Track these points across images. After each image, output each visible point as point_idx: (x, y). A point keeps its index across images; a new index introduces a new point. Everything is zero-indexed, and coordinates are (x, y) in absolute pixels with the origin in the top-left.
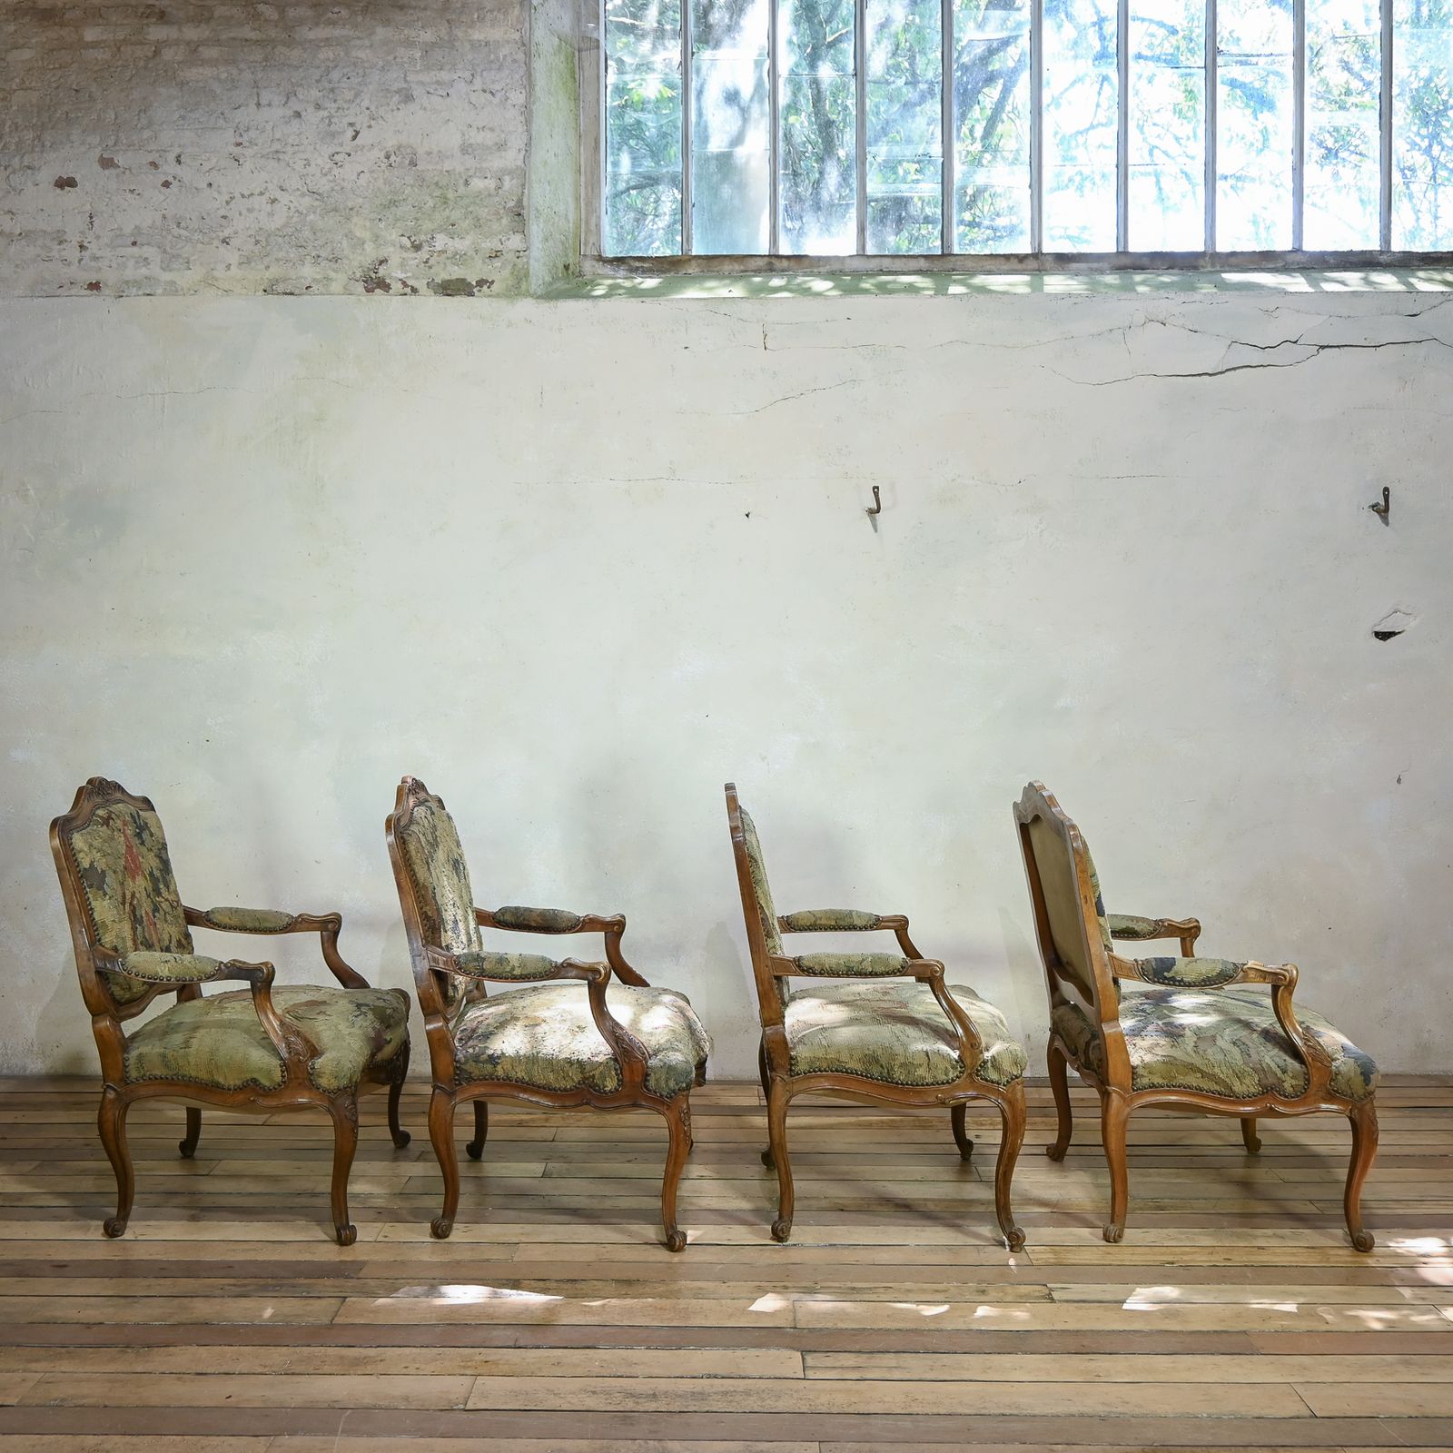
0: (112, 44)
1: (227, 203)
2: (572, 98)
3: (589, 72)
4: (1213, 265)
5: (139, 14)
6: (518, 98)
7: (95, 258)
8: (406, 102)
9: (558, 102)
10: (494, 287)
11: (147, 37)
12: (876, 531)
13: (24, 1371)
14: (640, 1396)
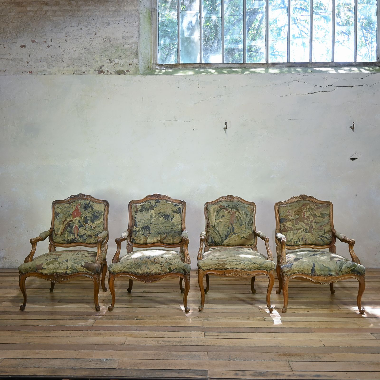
0: (34, 11)
1: (64, 51)
2: (150, 24)
3: (154, 17)
4: (311, 66)
5: (41, 4)
6: (136, 24)
7: (31, 65)
8: (108, 26)
9: (146, 25)
10: (130, 72)
11: (43, 9)
12: (226, 133)
13: (20, 336)
14: (166, 342)
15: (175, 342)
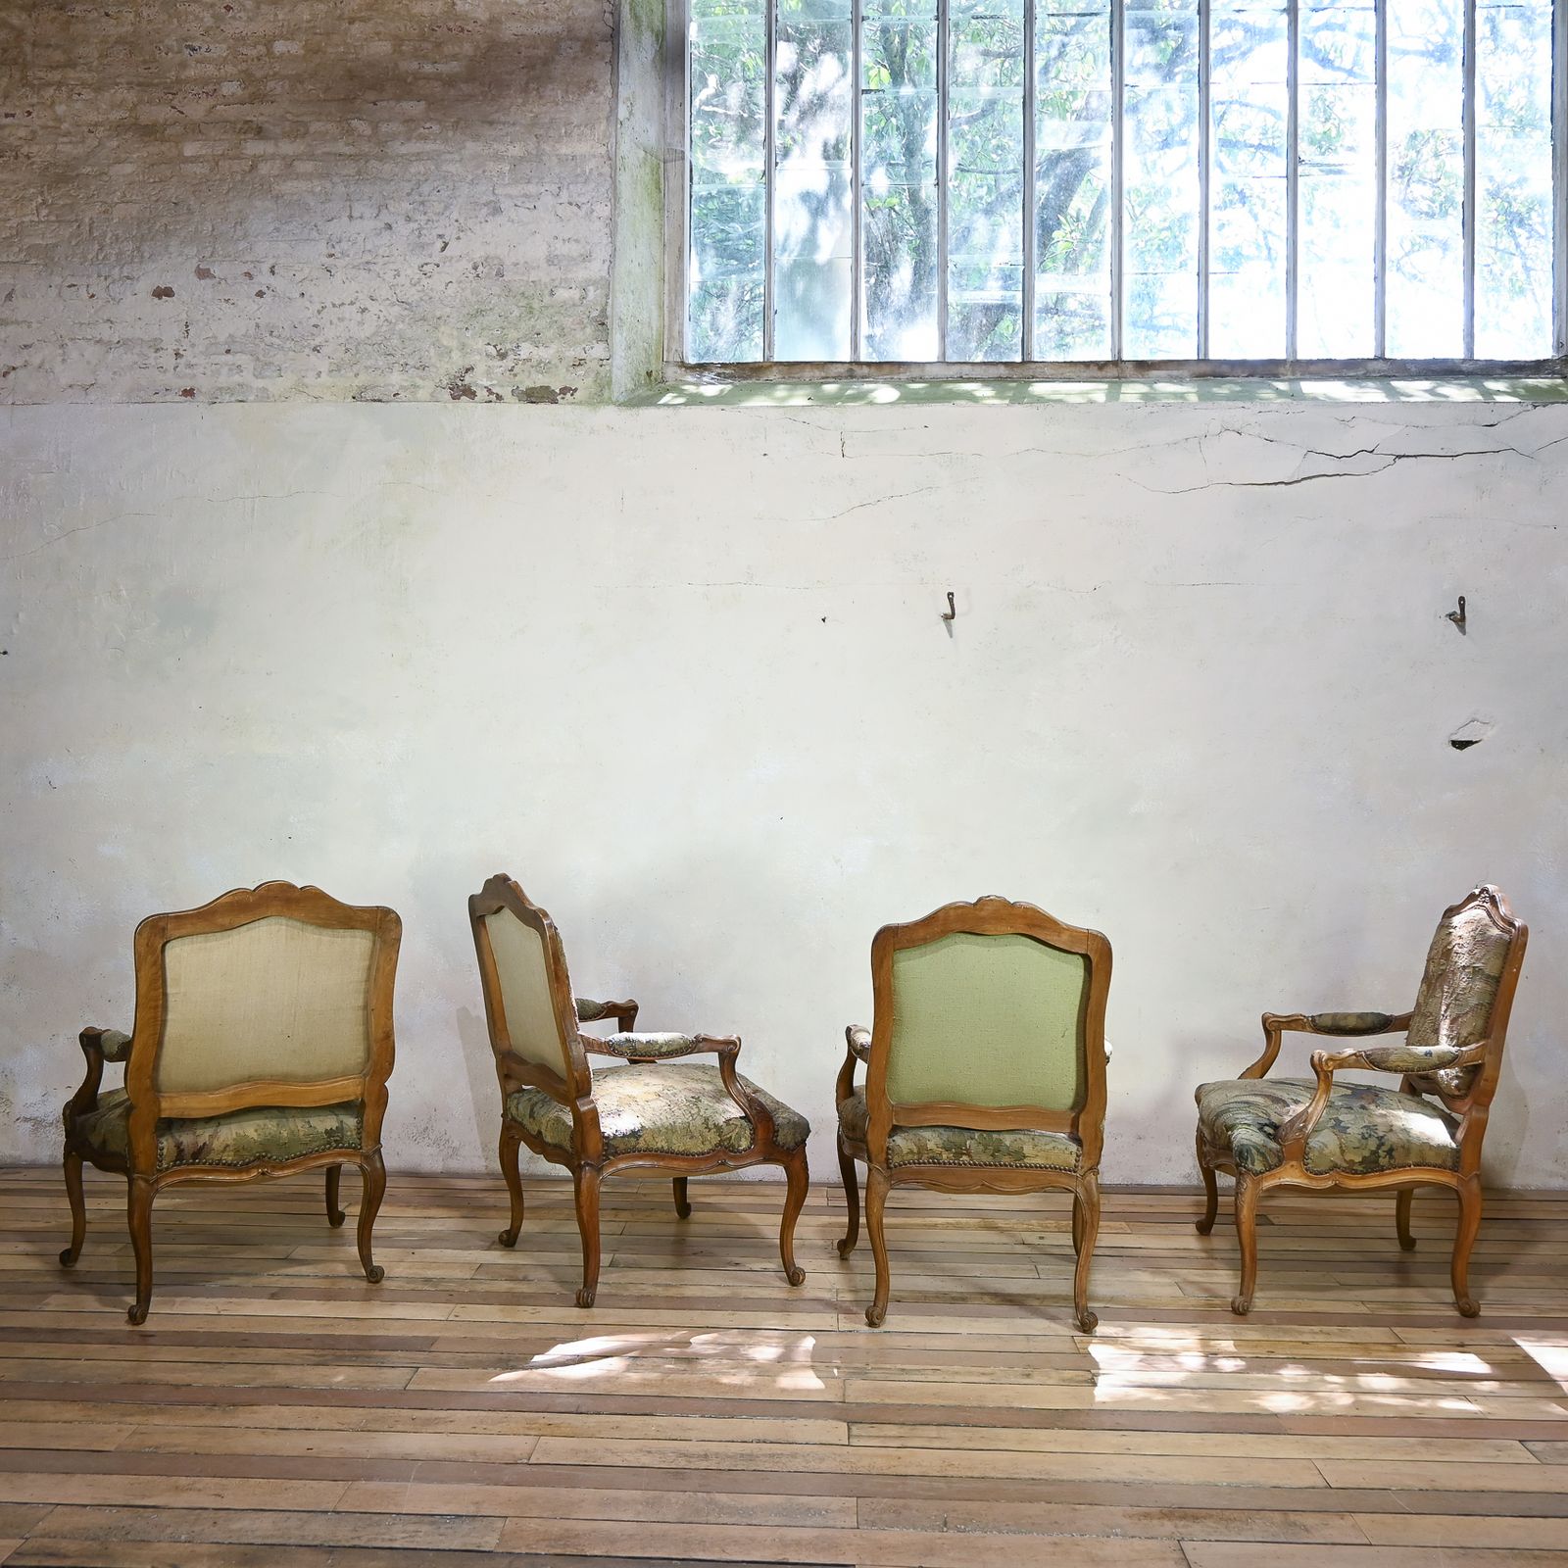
0: (211, 158)
1: (319, 312)
2: (657, 208)
3: (673, 183)
4: (1293, 374)
5: (237, 130)
6: (603, 210)
7: (190, 366)
8: (494, 215)
9: (642, 214)
10: (577, 395)
11: (244, 151)
12: (951, 637)
13: (120, 1423)
14: (692, 1456)
15: (729, 1457)
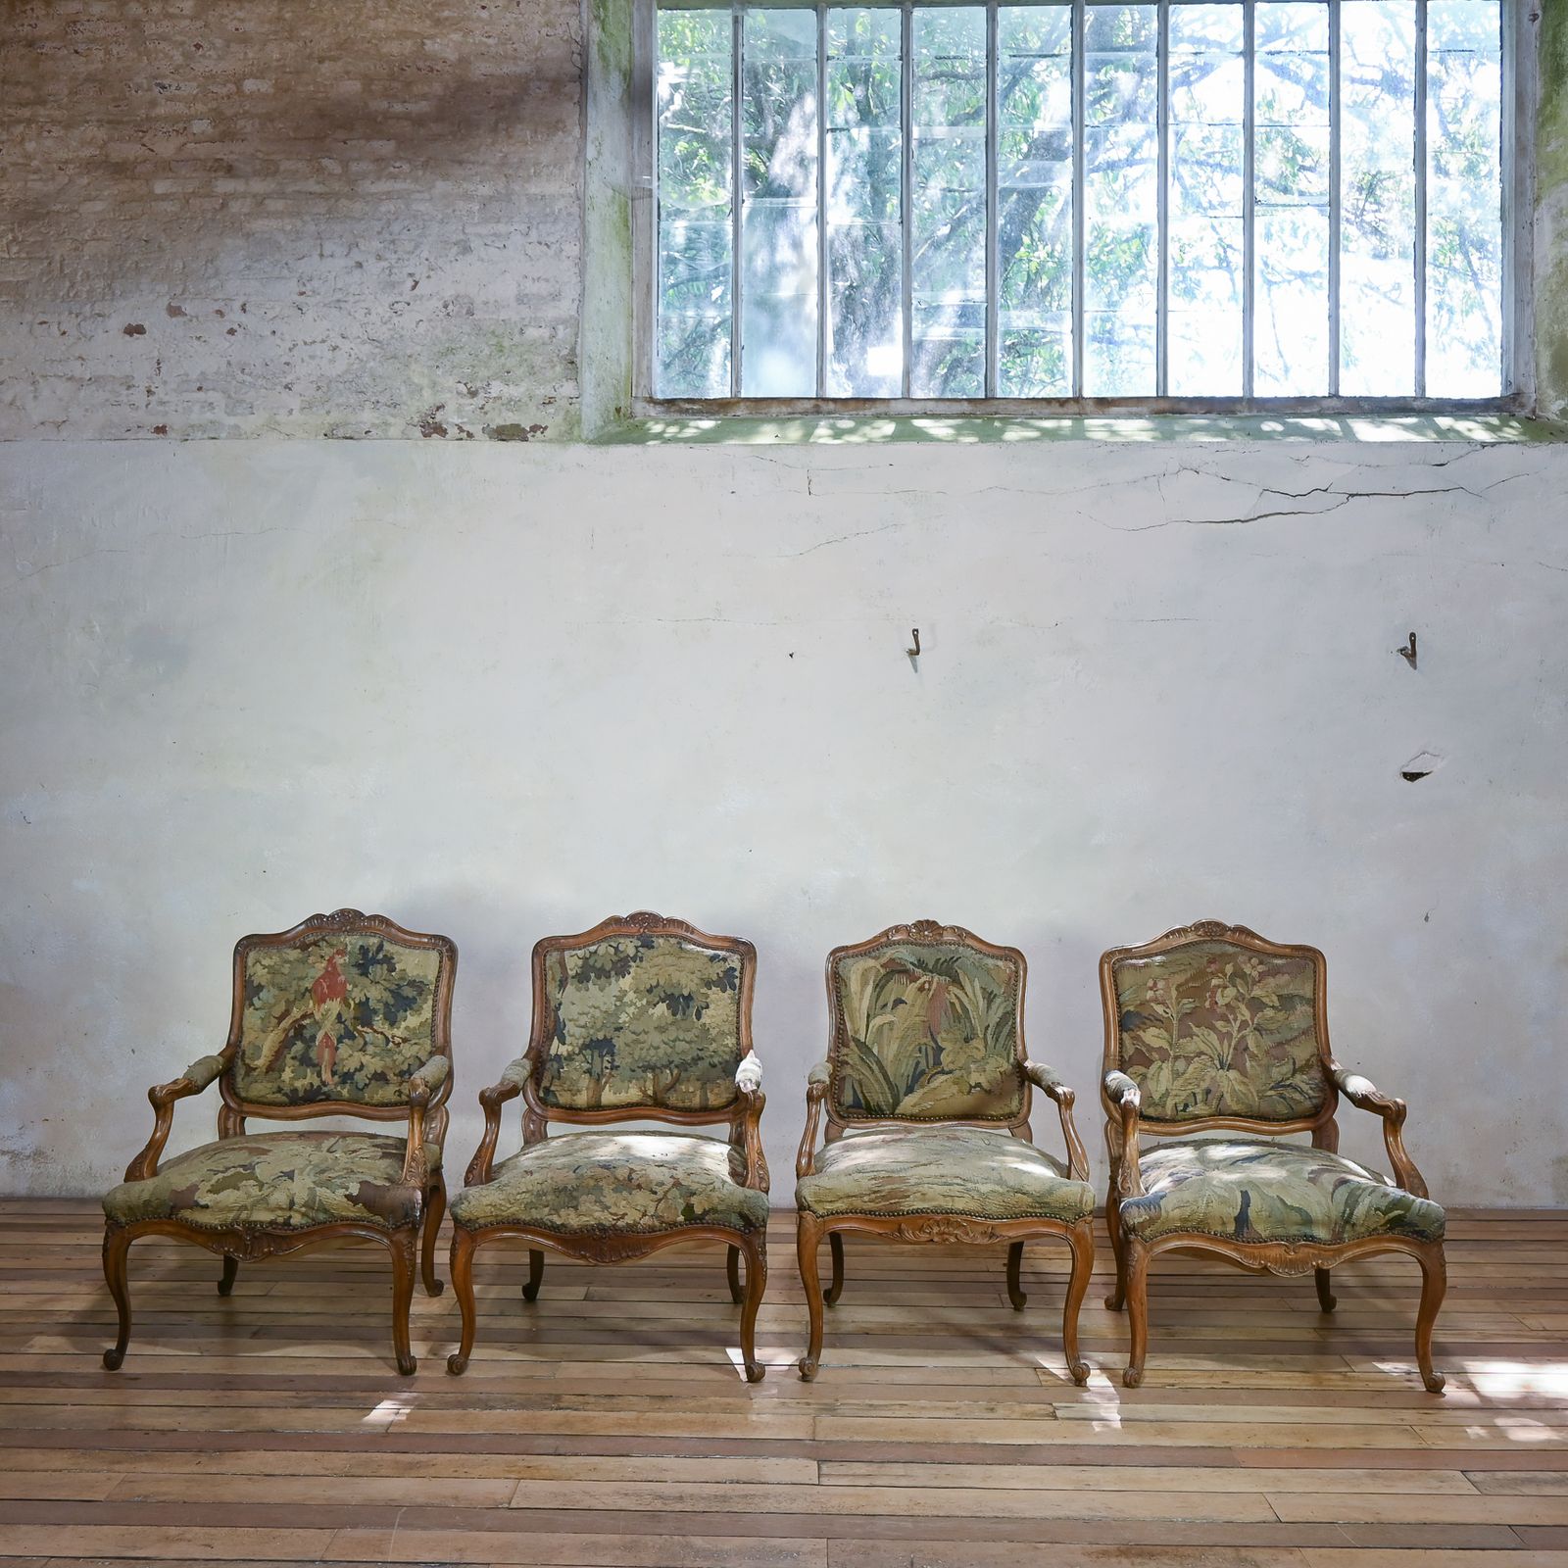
0: (181, 196)
1: (290, 350)
2: (625, 246)
3: (641, 220)
4: (1250, 410)
5: (208, 168)
6: (572, 249)
7: (162, 403)
8: (463, 254)
9: (611, 252)
10: (546, 433)
11: (214, 189)
12: (916, 671)
13: (108, 1471)
14: (668, 1498)
15: (703, 1498)
